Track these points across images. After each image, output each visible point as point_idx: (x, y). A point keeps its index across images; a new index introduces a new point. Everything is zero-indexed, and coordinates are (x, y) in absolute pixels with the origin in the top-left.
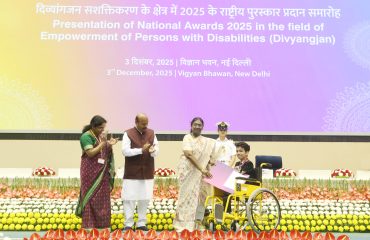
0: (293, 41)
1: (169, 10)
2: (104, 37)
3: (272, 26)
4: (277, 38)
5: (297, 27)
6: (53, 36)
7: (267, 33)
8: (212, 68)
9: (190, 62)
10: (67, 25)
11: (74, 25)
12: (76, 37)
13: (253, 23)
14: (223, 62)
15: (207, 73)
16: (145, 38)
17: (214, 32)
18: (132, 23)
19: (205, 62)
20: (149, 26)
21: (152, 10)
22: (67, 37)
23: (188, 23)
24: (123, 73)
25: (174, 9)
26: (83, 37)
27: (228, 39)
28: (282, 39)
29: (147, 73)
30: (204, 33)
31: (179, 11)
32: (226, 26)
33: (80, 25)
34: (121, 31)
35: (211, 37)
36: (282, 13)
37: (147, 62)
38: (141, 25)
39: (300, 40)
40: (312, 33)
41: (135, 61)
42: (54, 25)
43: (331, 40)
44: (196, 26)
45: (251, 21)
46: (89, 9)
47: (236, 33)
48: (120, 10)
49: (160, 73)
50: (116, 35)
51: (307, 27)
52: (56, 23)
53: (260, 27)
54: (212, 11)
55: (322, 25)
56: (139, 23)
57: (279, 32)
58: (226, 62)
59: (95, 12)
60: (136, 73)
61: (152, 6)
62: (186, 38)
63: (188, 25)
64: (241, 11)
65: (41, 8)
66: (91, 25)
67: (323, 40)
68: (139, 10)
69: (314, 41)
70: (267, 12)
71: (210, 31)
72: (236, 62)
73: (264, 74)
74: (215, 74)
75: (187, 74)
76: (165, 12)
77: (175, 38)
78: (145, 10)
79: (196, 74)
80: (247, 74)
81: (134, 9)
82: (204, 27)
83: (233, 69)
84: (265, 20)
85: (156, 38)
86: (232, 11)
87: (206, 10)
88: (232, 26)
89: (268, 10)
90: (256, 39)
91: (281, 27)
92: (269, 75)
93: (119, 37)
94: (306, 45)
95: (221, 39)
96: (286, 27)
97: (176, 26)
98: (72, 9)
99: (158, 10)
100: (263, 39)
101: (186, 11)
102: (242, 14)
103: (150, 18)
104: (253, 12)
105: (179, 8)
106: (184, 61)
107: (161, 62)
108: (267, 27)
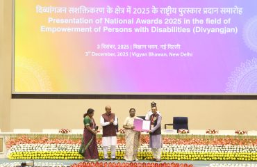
0: (209, 31)
1: (126, 10)
2: (83, 30)
3: (195, 21)
4: (198, 30)
5: (212, 22)
6: (49, 29)
7: (191, 26)
8: (154, 51)
9: (140, 47)
10: (58, 21)
11: (62, 21)
12: (64, 30)
13: (182, 18)
14: (162, 46)
15: (151, 54)
16: (110, 30)
17: (156, 26)
18: (101, 19)
19: (150, 47)
20: (113, 21)
21: (114, 10)
22: (58, 30)
23: (138, 19)
24: (96, 54)
25: (129, 10)
26: (69, 30)
27: (165, 30)
28: (201, 30)
29: (112, 55)
30: (149, 26)
31: (132, 10)
32: (164, 21)
33: (67, 21)
34: (94, 25)
35: (154, 29)
36: (202, 11)
37: (111, 46)
38: (107, 21)
39: (213, 30)
40: (222, 26)
41: (104, 46)
42: (49, 21)
43: (235, 30)
44: (144, 22)
45: (181, 17)
46: (72, 10)
47: (170, 26)
48: (92, 10)
49: (120, 54)
50: (91, 28)
51: (219, 21)
52: (50, 20)
53: (187, 21)
54: (155, 10)
55: (229, 20)
56: (106, 19)
57: (200, 25)
58: (164, 47)
59: (76, 11)
60: (105, 54)
61: (114, 7)
62: (137, 30)
63: (138, 21)
64: (174, 10)
65: (39, 9)
66: (74, 21)
67: (229, 30)
68: (106, 10)
69: (223, 31)
70: (192, 10)
71: (153, 25)
72: (170, 46)
73: (189, 54)
74: (156, 55)
75: (138, 55)
76: (123, 12)
77: (130, 30)
78: (110, 10)
79: (143, 55)
80: (177, 55)
81: (102, 10)
82: (149, 22)
83: (168, 51)
84: (190, 16)
85: (117, 30)
86: (168, 10)
87: (151, 10)
88: (167, 21)
89: (193, 9)
90: (184, 30)
91: (201, 22)
92: (191, 55)
93: (92, 30)
94: (218, 34)
95: (161, 30)
96: (205, 21)
97: (131, 22)
98: (60, 10)
99: (118, 10)
100: (188, 30)
101: (137, 11)
102: (175, 12)
103: (113, 16)
104: (182, 11)
105: (132, 8)
106: (136, 46)
107: (121, 47)
108: (191, 21)
